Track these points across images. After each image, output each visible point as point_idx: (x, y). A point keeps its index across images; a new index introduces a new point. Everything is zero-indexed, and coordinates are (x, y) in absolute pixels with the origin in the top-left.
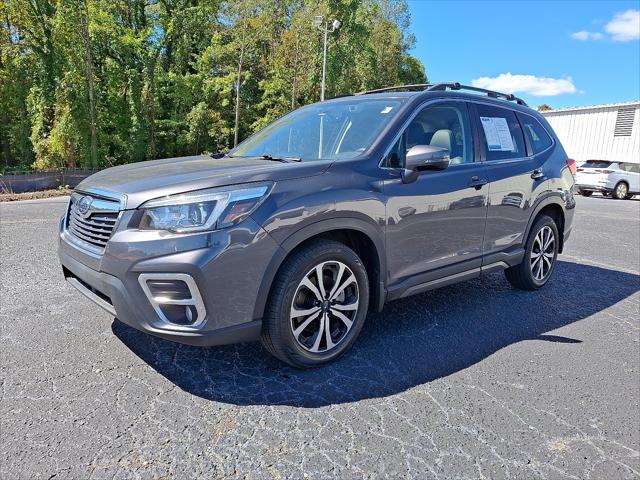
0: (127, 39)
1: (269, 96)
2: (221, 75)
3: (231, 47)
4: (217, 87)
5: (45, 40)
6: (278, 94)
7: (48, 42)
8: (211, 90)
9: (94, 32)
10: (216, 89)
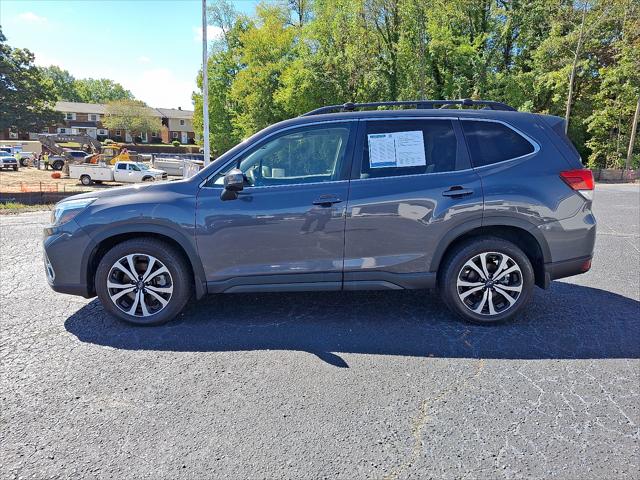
0: (463, 48)
1: (611, 84)
2: (557, 68)
3: (570, 37)
4: (551, 81)
5: (391, 63)
6: (622, 81)
7: (394, 65)
8: (543, 87)
9: (434, 48)
10: (548, 85)
